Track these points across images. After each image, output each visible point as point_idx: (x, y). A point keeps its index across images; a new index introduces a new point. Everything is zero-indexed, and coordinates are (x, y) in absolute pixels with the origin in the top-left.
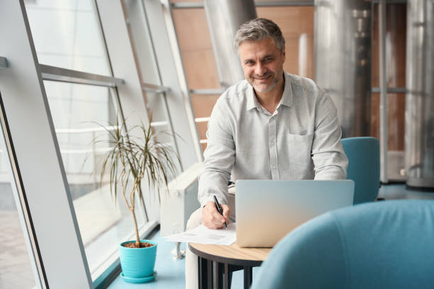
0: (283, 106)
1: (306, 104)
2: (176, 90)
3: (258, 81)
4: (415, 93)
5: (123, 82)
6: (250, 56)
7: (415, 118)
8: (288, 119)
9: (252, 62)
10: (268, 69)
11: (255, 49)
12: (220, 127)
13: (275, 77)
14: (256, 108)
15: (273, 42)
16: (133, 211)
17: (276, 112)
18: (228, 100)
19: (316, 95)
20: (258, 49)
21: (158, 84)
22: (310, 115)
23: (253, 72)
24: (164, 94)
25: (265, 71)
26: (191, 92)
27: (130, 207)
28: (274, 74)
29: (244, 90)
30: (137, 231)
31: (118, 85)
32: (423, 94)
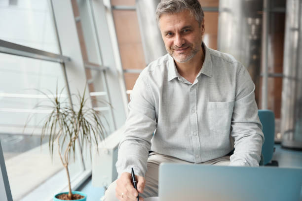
0: (202, 75)
1: (227, 74)
2: (113, 69)
3: (176, 52)
4: (290, 78)
5: (69, 59)
6: (169, 27)
7: (290, 97)
8: (208, 88)
9: (171, 34)
10: (186, 41)
11: (174, 21)
12: (143, 97)
13: (194, 47)
14: (177, 79)
15: (191, 13)
16: (67, 167)
17: (196, 81)
18: (150, 72)
19: (236, 65)
20: (176, 21)
21: (100, 63)
22: (231, 83)
23: (172, 43)
24: (104, 71)
25: (184, 42)
26: (124, 71)
27: (64, 164)
28: (192, 45)
29: (165, 62)
30: (70, 183)
31: (66, 62)
32: (296, 79)
